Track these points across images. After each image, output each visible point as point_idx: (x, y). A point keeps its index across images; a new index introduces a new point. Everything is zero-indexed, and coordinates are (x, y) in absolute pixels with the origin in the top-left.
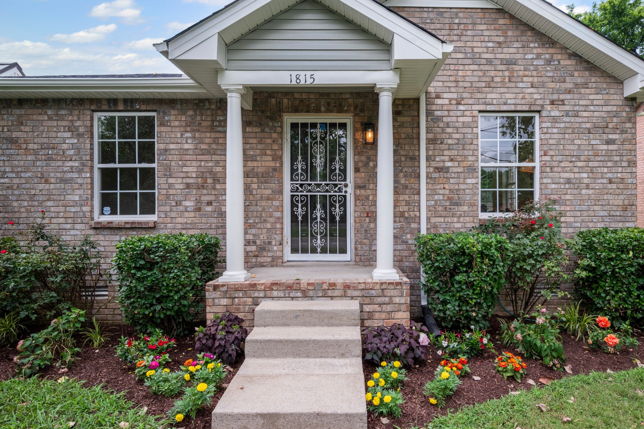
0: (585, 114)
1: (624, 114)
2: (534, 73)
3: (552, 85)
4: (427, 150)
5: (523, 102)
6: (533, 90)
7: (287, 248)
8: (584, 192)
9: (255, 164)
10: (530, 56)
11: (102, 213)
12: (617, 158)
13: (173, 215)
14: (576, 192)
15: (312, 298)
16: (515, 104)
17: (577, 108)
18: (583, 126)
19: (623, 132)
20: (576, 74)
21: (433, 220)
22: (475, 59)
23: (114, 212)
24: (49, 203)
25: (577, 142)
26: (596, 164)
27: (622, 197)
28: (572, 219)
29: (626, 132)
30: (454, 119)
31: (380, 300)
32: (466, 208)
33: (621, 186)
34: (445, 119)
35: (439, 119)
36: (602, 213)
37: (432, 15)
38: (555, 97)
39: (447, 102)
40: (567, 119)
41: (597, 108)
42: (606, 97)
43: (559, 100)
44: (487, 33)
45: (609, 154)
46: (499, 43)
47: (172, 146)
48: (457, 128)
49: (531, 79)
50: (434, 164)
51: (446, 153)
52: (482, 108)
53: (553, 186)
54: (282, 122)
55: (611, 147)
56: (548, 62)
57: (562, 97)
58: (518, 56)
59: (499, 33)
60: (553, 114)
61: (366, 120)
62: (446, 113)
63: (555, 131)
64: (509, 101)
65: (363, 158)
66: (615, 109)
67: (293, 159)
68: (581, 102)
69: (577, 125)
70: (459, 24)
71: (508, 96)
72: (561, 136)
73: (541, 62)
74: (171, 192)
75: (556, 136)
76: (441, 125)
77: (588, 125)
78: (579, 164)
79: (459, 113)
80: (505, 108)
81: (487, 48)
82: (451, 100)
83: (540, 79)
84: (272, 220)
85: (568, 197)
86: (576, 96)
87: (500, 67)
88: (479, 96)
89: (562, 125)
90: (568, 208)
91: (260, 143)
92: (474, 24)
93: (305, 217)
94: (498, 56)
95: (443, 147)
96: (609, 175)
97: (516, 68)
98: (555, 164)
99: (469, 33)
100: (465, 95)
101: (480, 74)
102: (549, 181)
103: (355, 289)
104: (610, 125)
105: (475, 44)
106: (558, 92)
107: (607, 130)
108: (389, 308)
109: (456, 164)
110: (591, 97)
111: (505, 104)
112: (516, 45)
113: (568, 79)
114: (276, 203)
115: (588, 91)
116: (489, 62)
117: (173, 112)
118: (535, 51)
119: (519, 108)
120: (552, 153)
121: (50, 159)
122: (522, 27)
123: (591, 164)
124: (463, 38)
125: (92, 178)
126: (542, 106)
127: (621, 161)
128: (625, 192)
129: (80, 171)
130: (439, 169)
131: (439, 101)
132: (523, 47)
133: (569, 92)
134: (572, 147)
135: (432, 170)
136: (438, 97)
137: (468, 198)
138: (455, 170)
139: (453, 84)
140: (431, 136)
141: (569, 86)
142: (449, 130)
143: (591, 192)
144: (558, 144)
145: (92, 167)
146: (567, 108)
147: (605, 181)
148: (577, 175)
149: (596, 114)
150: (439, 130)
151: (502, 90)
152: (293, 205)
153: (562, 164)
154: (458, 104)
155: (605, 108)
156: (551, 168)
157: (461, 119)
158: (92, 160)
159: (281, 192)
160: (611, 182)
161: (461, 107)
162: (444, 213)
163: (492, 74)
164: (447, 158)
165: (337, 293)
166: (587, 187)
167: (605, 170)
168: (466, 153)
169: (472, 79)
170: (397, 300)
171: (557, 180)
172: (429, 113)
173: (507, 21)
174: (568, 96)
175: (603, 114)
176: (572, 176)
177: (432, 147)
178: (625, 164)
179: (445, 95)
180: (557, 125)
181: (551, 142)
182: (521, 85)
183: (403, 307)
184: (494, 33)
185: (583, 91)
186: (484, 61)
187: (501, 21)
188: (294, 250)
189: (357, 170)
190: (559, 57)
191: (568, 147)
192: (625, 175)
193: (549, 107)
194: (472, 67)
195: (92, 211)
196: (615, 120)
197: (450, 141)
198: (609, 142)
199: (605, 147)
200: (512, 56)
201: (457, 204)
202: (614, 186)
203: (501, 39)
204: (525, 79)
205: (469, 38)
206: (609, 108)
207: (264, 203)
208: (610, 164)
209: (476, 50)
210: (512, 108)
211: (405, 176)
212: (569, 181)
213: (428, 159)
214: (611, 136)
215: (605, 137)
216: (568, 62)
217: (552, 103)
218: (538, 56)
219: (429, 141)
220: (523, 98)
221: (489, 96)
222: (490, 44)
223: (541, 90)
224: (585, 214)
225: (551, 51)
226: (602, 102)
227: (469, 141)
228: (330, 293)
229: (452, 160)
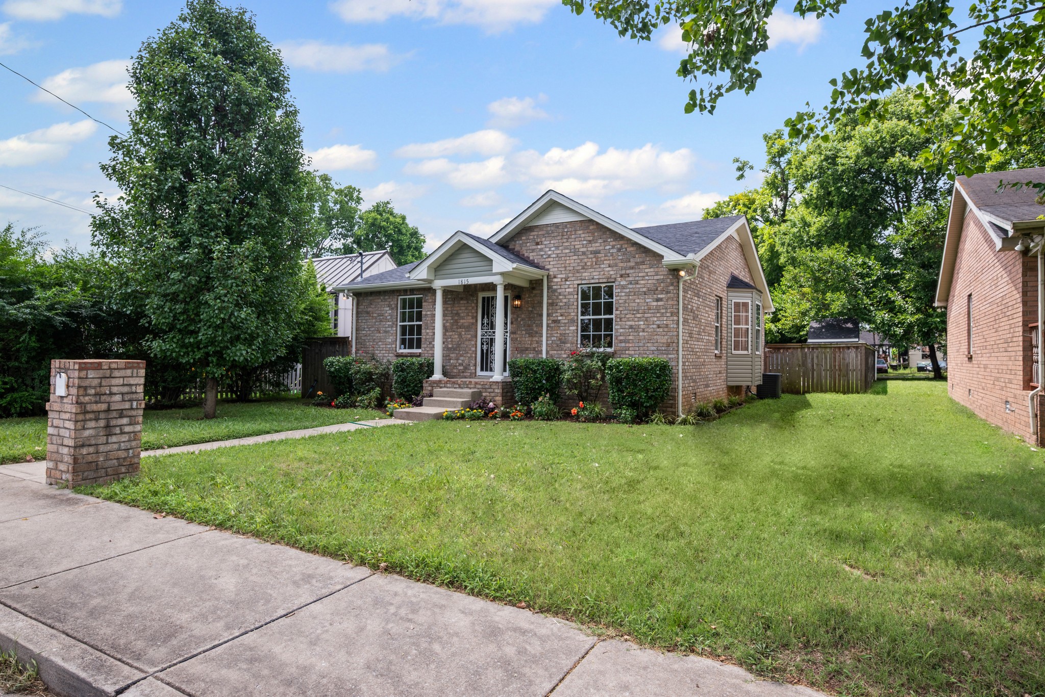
0: (642, 282)
1: (669, 280)
2: (611, 258)
3: (621, 265)
4: (548, 310)
5: (604, 277)
6: (609, 269)
7: (479, 368)
8: (641, 334)
9: (464, 321)
10: (608, 247)
11: (400, 348)
12: (663, 311)
13: (428, 349)
14: (636, 334)
15: (462, 388)
16: (599, 279)
17: (637, 278)
18: (641, 290)
19: (668, 293)
20: (637, 256)
21: (551, 352)
22: (575, 252)
23: (405, 348)
24: (380, 343)
25: (637, 301)
26: (649, 315)
27: (666, 337)
28: (633, 352)
29: (670, 293)
30: (563, 290)
31: (489, 390)
32: (569, 345)
33: (666, 330)
34: (559, 291)
35: (555, 290)
36: (652, 348)
37: (552, 228)
38: (623, 272)
39: (559, 280)
40: (630, 286)
41: (650, 278)
42: (656, 270)
43: (626, 274)
44: (583, 235)
45: (658, 308)
46: (590, 241)
47: (429, 313)
48: (565, 296)
49: (608, 262)
50: (552, 318)
51: (559, 311)
52: (579, 282)
53: (621, 330)
54: (477, 297)
55: (660, 303)
56: (619, 250)
57: (628, 272)
58: (601, 248)
59: (590, 235)
60: (622, 283)
61: (517, 294)
62: (559, 287)
63: (623, 294)
64: (595, 277)
65: (515, 316)
66: (662, 277)
67: (483, 318)
68: (640, 275)
69: (637, 290)
70: (567, 232)
71: (594, 274)
72: (627, 298)
73: (615, 250)
74: (428, 337)
75: (624, 298)
76: (556, 294)
77: (644, 289)
78: (638, 315)
79: (566, 286)
80: (593, 281)
81: (583, 244)
82: (562, 279)
83: (614, 262)
84: (471, 352)
85: (631, 338)
86: (637, 271)
87: (590, 256)
88: (578, 275)
89: (627, 290)
90: (631, 345)
91: (466, 309)
92: (576, 231)
93: (487, 350)
94: (589, 249)
95: (557, 307)
96: (658, 323)
97: (600, 255)
98: (623, 316)
99: (573, 236)
100: (570, 275)
101: (579, 261)
102: (619, 327)
103: (480, 384)
104: (659, 289)
105: (576, 243)
106: (625, 269)
107: (657, 292)
108: (493, 394)
109: (564, 318)
110: (646, 271)
111: (593, 279)
112: (600, 241)
113: (631, 260)
114: (473, 343)
115: (644, 267)
116: (584, 253)
117: (430, 295)
118: (611, 244)
119: (601, 281)
120: (621, 309)
121: (381, 321)
122: (603, 230)
123: (646, 315)
124: (570, 240)
125: (396, 330)
126: (615, 279)
127: (666, 312)
128: (668, 334)
129: (392, 327)
130: (555, 321)
131: (555, 280)
132: (604, 242)
133: (632, 268)
134: (634, 304)
135: (550, 322)
136: (555, 277)
137: (570, 338)
138: (563, 321)
139: (563, 269)
140: (550, 301)
141: (632, 264)
142: (561, 297)
143: (646, 334)
144: (625, 302)
145: (397, 325)
146: (631, 279)
147: (655, 326)
148: (637, 323)
149: (650, 282)
150: (555, 297)
151: (591, 270)
152: (482, 344)
153: (627, 316)
154: (566, 280)
155: (656, 277)
156: (621, 319)
157: (567, 290)
158: (397, 321)
159: (476, 336)
160: (659, 327)
161: (568, 283)
162: (557, 348)
163: (586, 260)
164: (559, 314)
165: (472, 386)
166: (643, 331)
167: (655, 319)
168: (570, 311)
169: (574, 265)
170: (496, 391)
171: (623, 327)
172: (549, 287)
173: (594, 227)
174: (632, 271)
175: (654, 281)
176: (633, 323)
177: (551, 308)
178: (668, 315)
179: (559, 276)
180: (625, 290)
181: (620, 301)
182: (602, 266)
183: (499, 395)
184: (587, 235)
185: (641, 267)
186: (581, 253)
187: (591, 227)
188: (482, 370)
189: (512, 323)
190: (626, 246)
191: (631, 304)
192: (669, 322)
193: (619, 279)
194: (574, 258)
195: (396, 347)
196: (662, 285)
197: (561, 304)
198: (658, 300)
199: (655, 303)
200: (597, 248)
201: (564, 343)
202: (661, 330)
203: (591, 238)
204: (605, 262)
205: (573, 240)
206: (658, 277)
207: (467, 343)
208: (658, 315)
209: (576, 247)
210: (597, 281)
211: (536, 326)
212: (631, 327)
213: (548, 315)
214: (659, 296)
215: (655, 296)
216: (632, 249)
217: (621, 276)
218: (613, 247)
219: (549, 305)
220: (604, 274)
221: (584, 275)
222: (585, 242)
223: (614, 268)
224: (642, 349)
225: (621, 242)
226: (653, 274)
227: (571, 303)
228: (469, 386)
229: (562, 316)
